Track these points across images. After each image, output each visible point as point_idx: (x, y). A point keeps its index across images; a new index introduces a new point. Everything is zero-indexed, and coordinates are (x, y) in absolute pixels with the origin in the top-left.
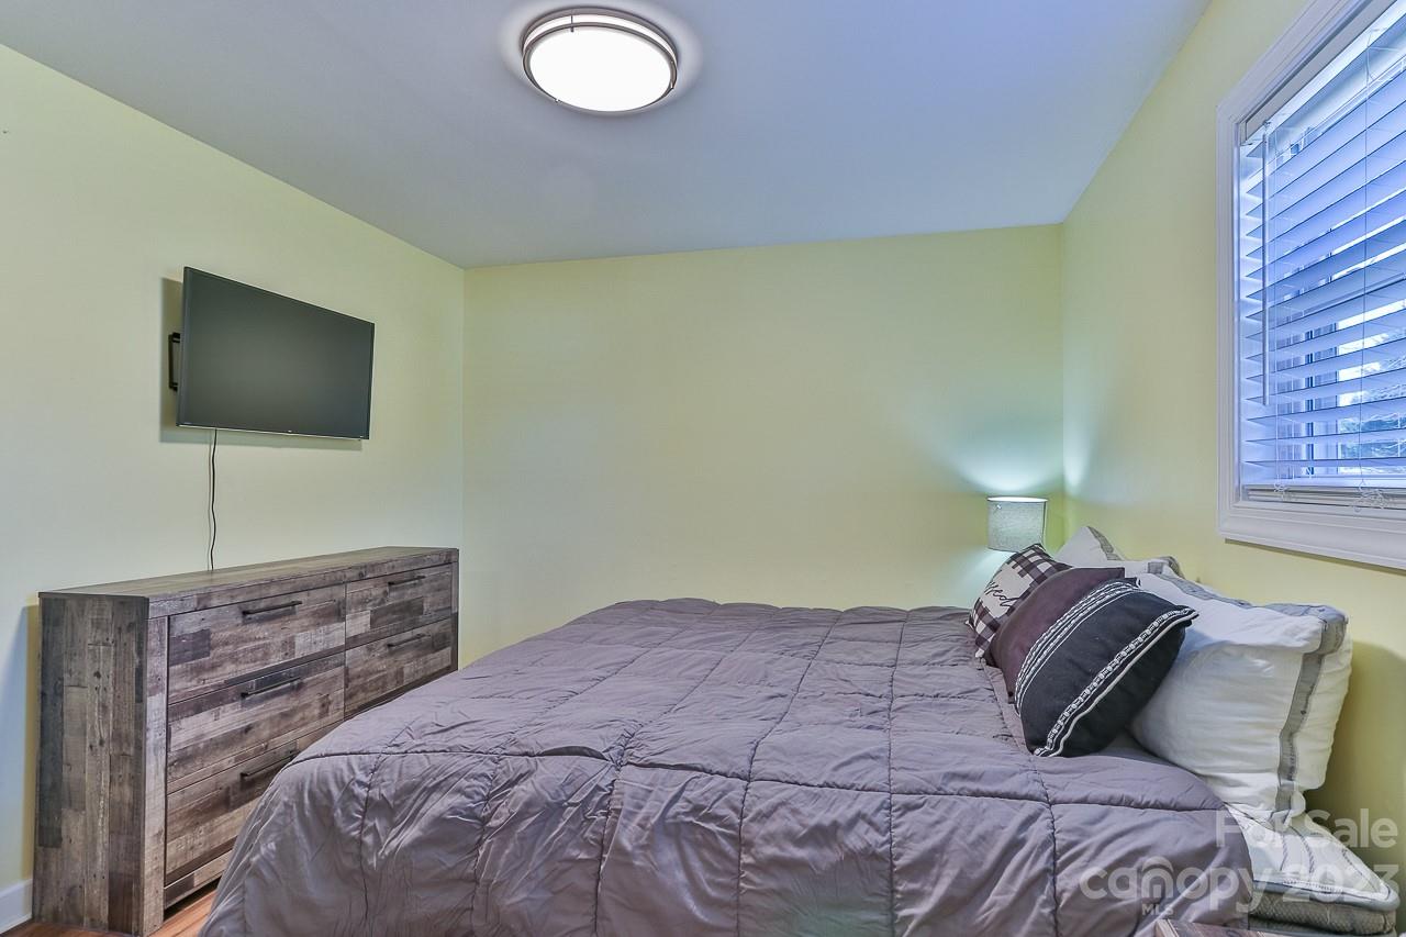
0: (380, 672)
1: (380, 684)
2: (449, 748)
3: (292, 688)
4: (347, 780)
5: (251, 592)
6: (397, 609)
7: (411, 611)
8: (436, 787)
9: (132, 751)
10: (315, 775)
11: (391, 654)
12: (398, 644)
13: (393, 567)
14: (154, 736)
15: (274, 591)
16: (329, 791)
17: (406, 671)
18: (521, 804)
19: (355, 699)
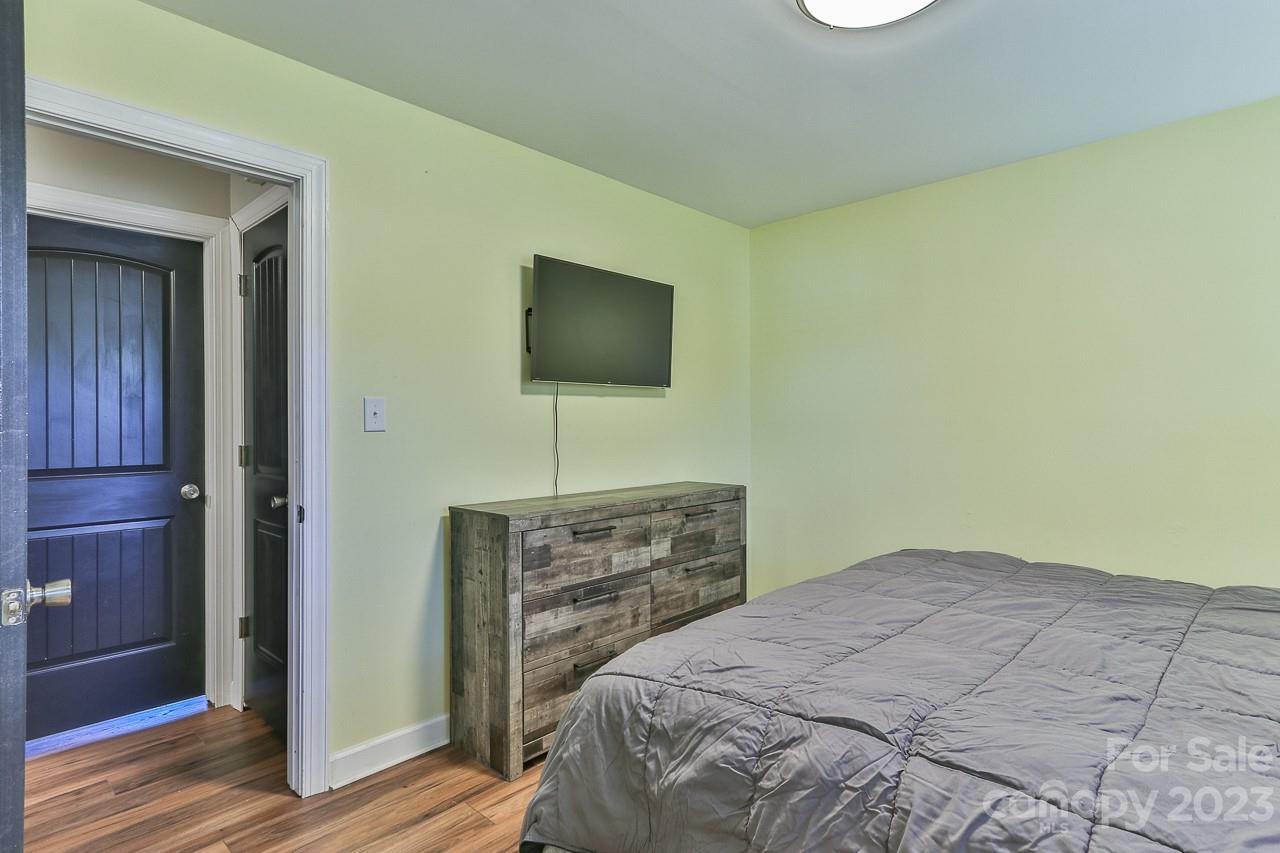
0: (679, 592)
1: (680, 603)
2: (724, 691)
3: (610, 599)
4: (635, 702)
5: (579, 516)
6: (693, 538)
7: (704, 541)
8: (710, 730)
9: (501, 634)
10: (611, 691)
11: (689, 577)
12: (695, 569)
13: (689, 501)
14: (514, 626)
15: (596, 516)
16: (621, 710)
17: (701, 594)
18: (793, 772)
19: (659, 614)
